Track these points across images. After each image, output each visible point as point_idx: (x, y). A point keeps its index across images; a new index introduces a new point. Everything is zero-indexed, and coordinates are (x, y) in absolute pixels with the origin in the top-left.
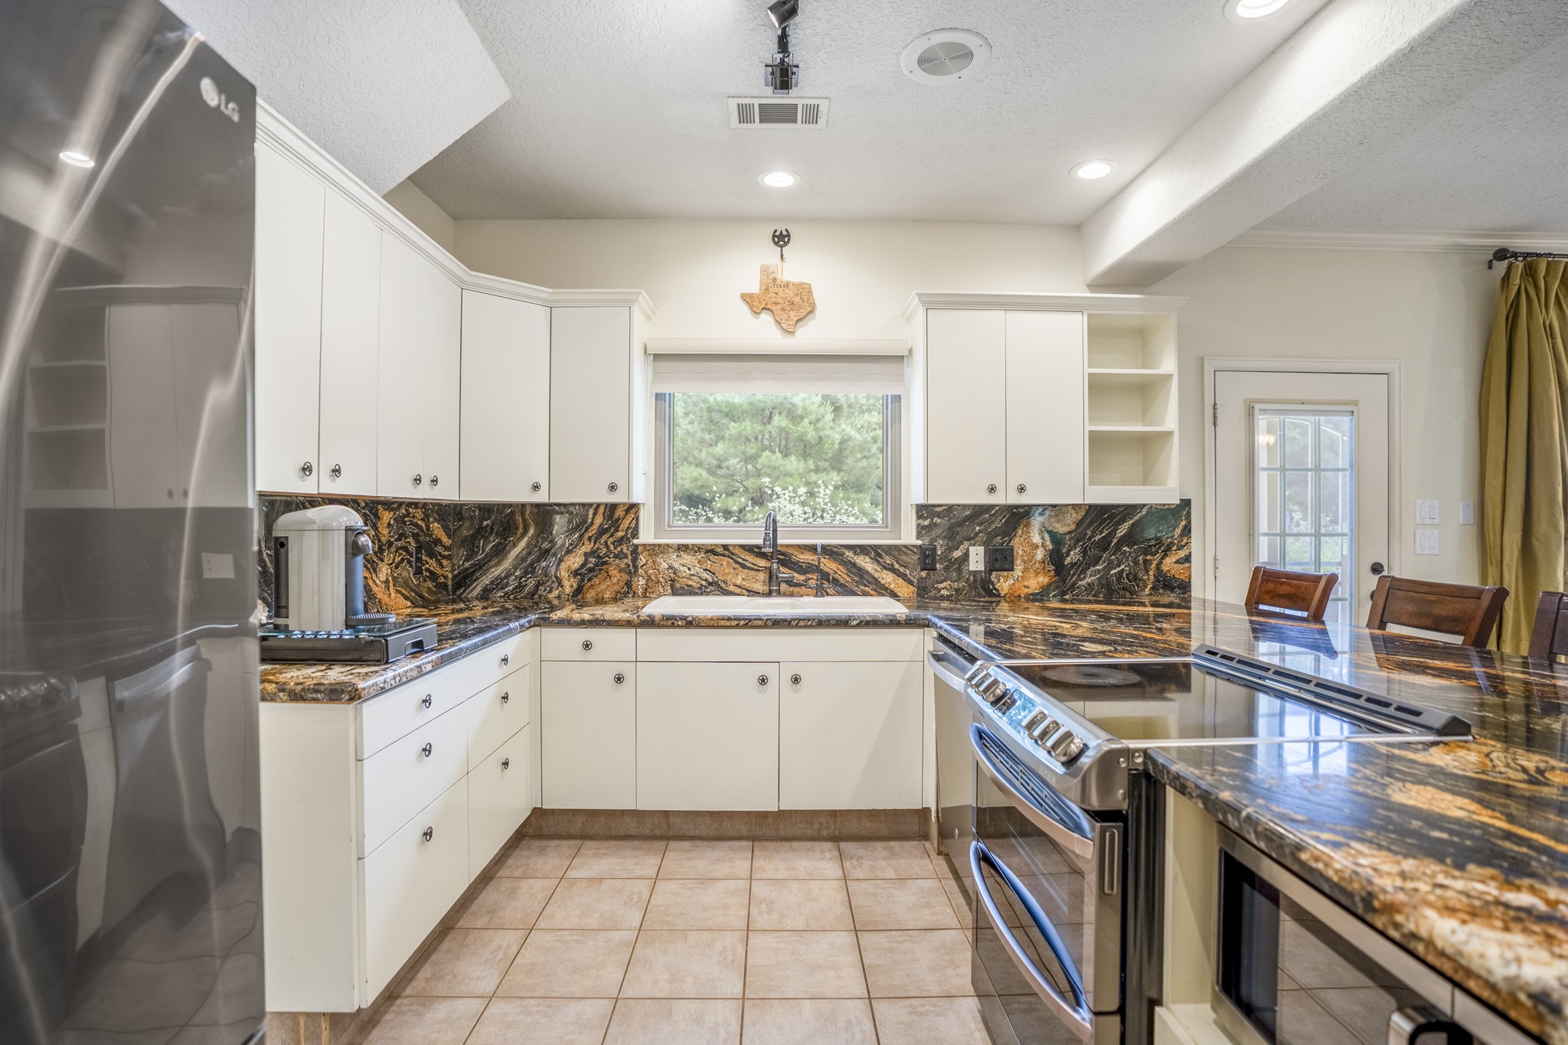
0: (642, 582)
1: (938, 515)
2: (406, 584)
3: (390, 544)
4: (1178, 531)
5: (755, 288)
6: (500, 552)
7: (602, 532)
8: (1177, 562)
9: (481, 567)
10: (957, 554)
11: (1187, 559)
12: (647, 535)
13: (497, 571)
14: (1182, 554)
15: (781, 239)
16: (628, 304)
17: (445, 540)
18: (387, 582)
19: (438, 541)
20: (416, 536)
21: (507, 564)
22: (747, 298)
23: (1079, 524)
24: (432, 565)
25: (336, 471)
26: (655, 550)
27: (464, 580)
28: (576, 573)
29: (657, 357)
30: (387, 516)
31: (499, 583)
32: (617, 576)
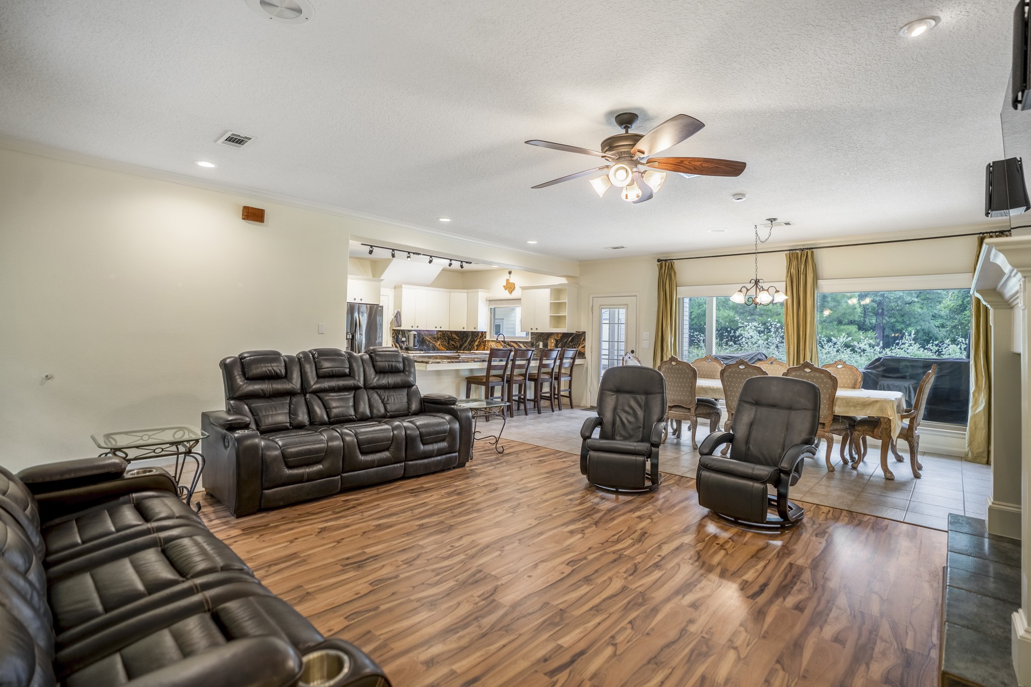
0: (486, 348)
1: (534, 335)
2: (445, 345)
3: (440, 338)
4: (582, 340)
5: (505, 285)
6: (466, 341)
7: (481, 337)
8: (582, 348)
9: (463, 344)
10: (538, 344)
11: (584, 347)
12: (488, 338)
13: (465, 345)
14: (583, 345)
15: (510, 273)
16: (478, 292)
17: (457, 338)
18: (439, 345)
19: (455, 338)
20: (448, 337)
21: (467, 343)
22: (504, 286)
23: (561, 337)
24: (453, 343)
25: (418, 327)
26: (489, 341)
27: (461, 346)
28: (476, 346)
29: (489, 301)
30: (440, 333)
31: (466, 347)
32: (483, 347)
